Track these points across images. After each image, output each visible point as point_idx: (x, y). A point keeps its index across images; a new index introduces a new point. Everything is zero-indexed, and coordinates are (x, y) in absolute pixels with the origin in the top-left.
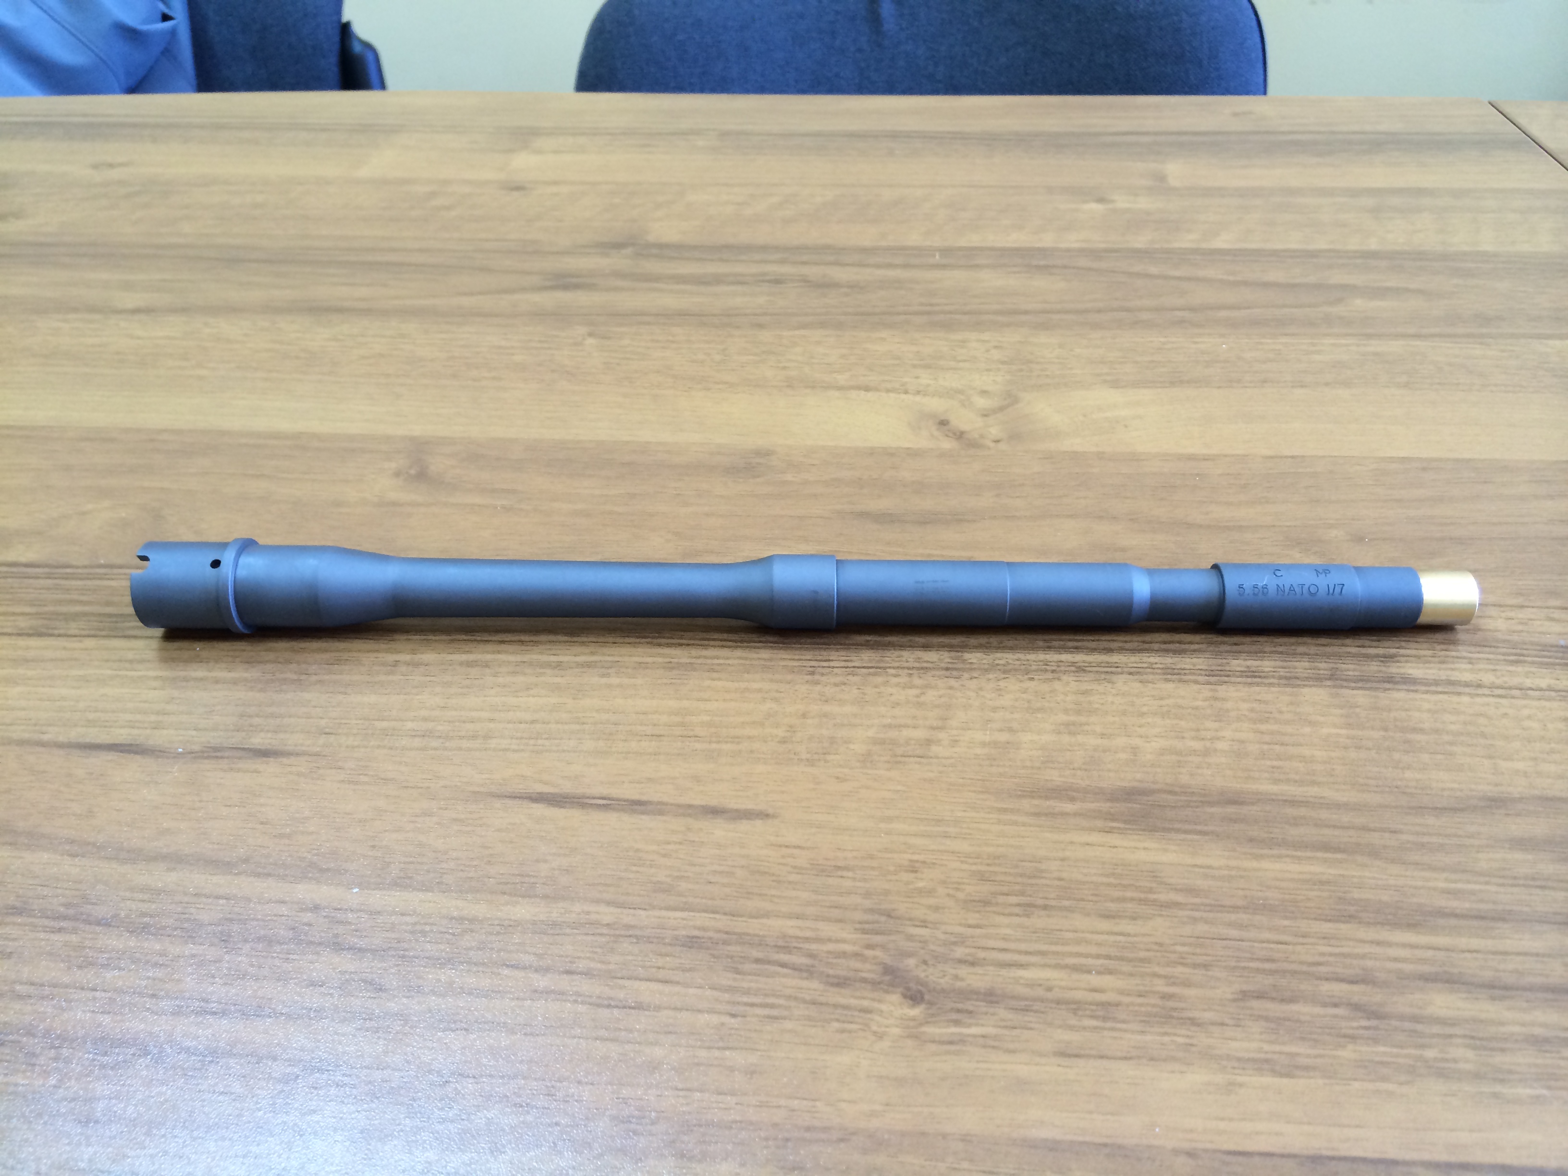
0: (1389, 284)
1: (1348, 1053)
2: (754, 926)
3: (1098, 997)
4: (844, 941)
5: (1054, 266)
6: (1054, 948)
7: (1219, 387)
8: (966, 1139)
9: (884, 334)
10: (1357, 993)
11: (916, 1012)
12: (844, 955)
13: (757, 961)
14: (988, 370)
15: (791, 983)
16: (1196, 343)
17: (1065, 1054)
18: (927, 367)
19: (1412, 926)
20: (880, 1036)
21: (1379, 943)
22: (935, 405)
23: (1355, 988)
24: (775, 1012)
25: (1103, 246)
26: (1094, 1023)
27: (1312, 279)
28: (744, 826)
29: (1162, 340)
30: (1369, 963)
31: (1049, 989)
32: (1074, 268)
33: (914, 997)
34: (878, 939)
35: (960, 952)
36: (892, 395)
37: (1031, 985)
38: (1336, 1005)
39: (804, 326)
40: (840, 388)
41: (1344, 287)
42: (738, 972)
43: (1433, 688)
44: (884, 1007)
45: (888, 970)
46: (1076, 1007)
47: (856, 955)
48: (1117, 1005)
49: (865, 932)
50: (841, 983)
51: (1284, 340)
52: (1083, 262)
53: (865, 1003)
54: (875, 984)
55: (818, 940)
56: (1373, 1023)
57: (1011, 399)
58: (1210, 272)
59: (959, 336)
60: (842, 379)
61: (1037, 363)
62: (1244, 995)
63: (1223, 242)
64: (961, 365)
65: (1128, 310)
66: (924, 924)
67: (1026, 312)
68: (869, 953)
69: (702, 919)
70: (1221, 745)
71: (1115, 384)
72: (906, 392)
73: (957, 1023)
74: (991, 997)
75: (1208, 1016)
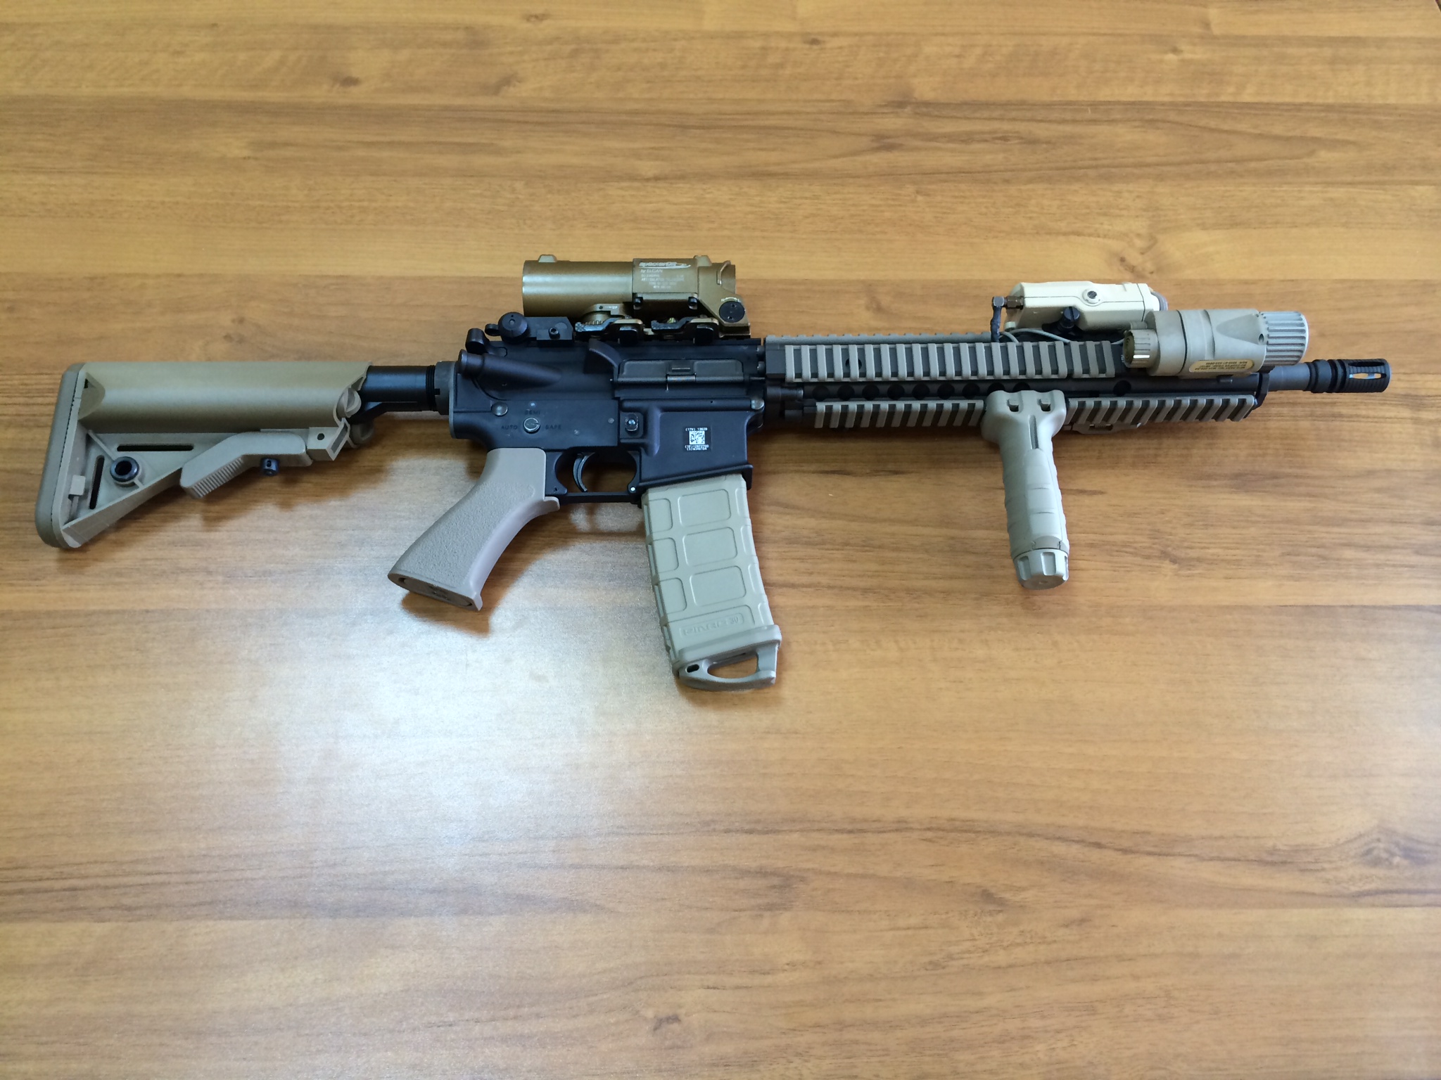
0: (1339, 137)
1: (1316, 572)
2: (1110, 538)
3: (1234, 558)
4: (1142, 542)
5: (1157, 121)
6: (1218, 541)
7: (1255, 228)
8: (1200, 606)
9: (1076, 186)
10: (1321, 551)
11: (1176, 566)
12: (1145, 548)
13: (1117, 551)
14: (1137, 217)
15: (1129, 558)
16: (1241, 191)
17: (1227, 578)
18: (1105, 214)
19: (1339, 525)
20: (1166, 576)
21: (1327, 533)
22: (1116, 245)
23: (1319, 549)
24: (1128, 569)
25: (1181, 99)
26: (1234, 567)
27: (1298, 133)
28: (1096, 498)
29: (1223, 188)
30: (1324, 540)
31: (1218, 556)
32: (1168, 122)
33: (1174, 561)
34: (1156, 541)
35: (1186, 544)
36: (1092, 239)
37: (1213, 555)
38: (1313, 556)
39: (1030, 181)
40: (1065, 234)
41: (1315, 140)
42: (1111, 555)
43: (1351, 419)
44: (1164, 565)
45: (1163, 552)
46: (1228, 562)
47: (1150, 547)
48: (1242, 560)
49: (1150, 538)
50: (1148, 557)
51: (1285, 188)
52: (1173, 116)
53: (1157, 564)
54: (1160, 558)
55: (1135, 542)
56: (1324, 562)
57: (1153, 240)
58: (1243, 126)
59: (1117, 187)
60: (1063, 226)
61: (1162, 210)
62: (1283, 554)
63: (1247, 97)
64: (1124, 212)
65: (1202, 162)
66: (1171, 534)
67: (1148, 165)
68: (1154, 546)
69: (1092, 536)
70: (1270, 451)
71: (1204, 227)
72: (1099, 237)
73: (1190, 570)
74: (1199, 560)
75: (1272, 562)
